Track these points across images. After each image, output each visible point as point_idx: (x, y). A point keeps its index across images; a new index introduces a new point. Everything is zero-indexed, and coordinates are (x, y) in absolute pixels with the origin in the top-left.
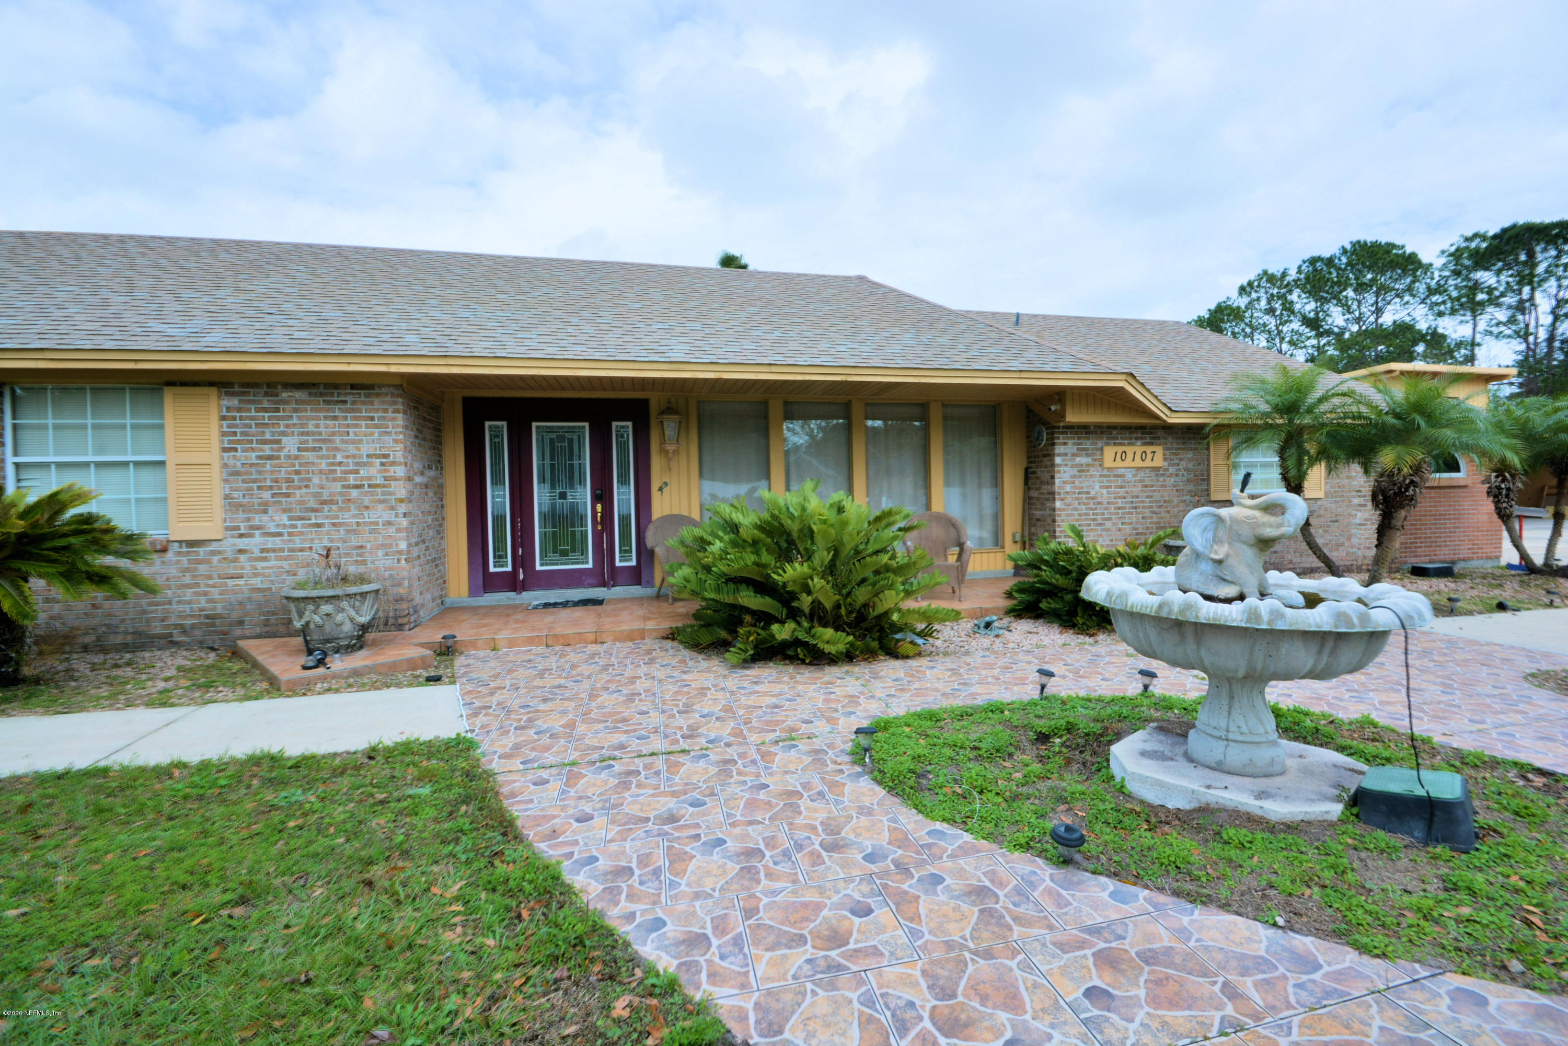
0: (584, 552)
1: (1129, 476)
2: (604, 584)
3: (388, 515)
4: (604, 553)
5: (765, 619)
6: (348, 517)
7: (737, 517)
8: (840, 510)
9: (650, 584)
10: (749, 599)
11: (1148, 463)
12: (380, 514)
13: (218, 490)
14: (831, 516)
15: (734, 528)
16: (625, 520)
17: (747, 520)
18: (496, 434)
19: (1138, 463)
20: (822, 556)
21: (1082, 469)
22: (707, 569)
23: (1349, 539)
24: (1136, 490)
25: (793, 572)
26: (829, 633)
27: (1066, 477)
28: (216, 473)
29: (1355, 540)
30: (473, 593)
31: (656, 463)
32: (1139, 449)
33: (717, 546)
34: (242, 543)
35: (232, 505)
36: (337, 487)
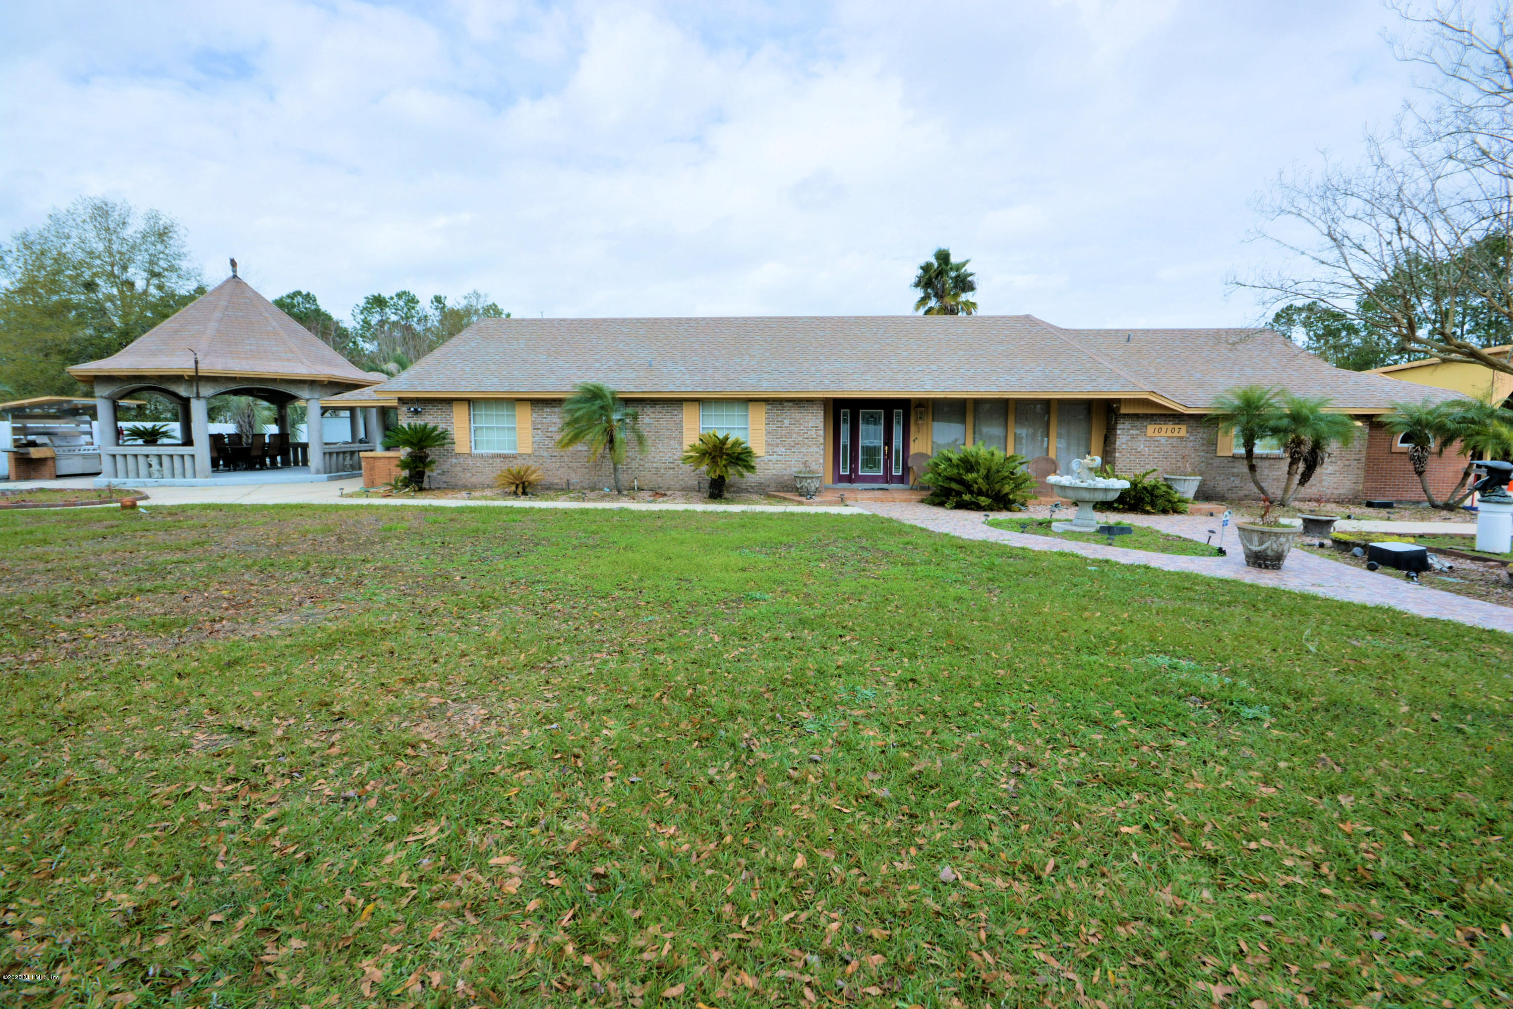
0: (879, 468)
1: (1163, 441)
2: (887, 482)
3: (816, 449)
4: (887, 469)
5: (959, 494)
6: (804, 450)
7: (951, 455)
8: (993, 454)
9: (908, 483)
10: (954, 486)
11: (1176, 434)
12: (814, 449)
13: (764, 438)
14: (988, 456)
15: (950, 460)
16: (897, 452)
17: (955, 457)
18: (845, 414)
19: (1169, 434)
20: (983, 471)
21: (1133, 437)
22: (939, 474)
23: (1321, 482)
24: (1167, 449)
25: (970, 477)
26: (983, 498)
27: (1123, 441)
28: (764, 432)
29: (1325, 483)
30: (834, 482)
31: (913, 428)
32: (1170, 426)
33: (943, 466)
34: (770, 458)
35: (768, 444)
36: (801, 438)
